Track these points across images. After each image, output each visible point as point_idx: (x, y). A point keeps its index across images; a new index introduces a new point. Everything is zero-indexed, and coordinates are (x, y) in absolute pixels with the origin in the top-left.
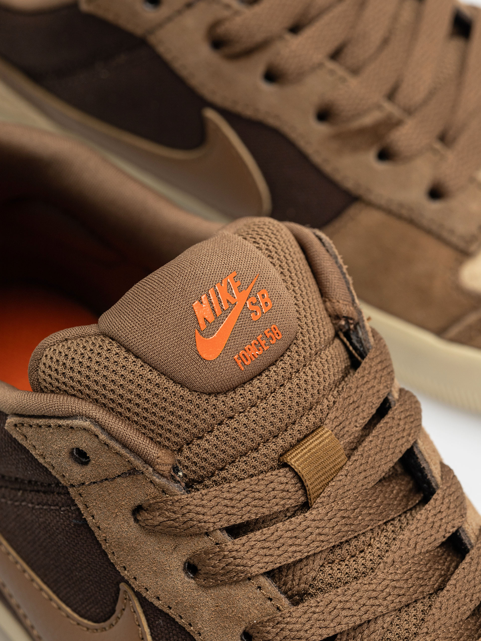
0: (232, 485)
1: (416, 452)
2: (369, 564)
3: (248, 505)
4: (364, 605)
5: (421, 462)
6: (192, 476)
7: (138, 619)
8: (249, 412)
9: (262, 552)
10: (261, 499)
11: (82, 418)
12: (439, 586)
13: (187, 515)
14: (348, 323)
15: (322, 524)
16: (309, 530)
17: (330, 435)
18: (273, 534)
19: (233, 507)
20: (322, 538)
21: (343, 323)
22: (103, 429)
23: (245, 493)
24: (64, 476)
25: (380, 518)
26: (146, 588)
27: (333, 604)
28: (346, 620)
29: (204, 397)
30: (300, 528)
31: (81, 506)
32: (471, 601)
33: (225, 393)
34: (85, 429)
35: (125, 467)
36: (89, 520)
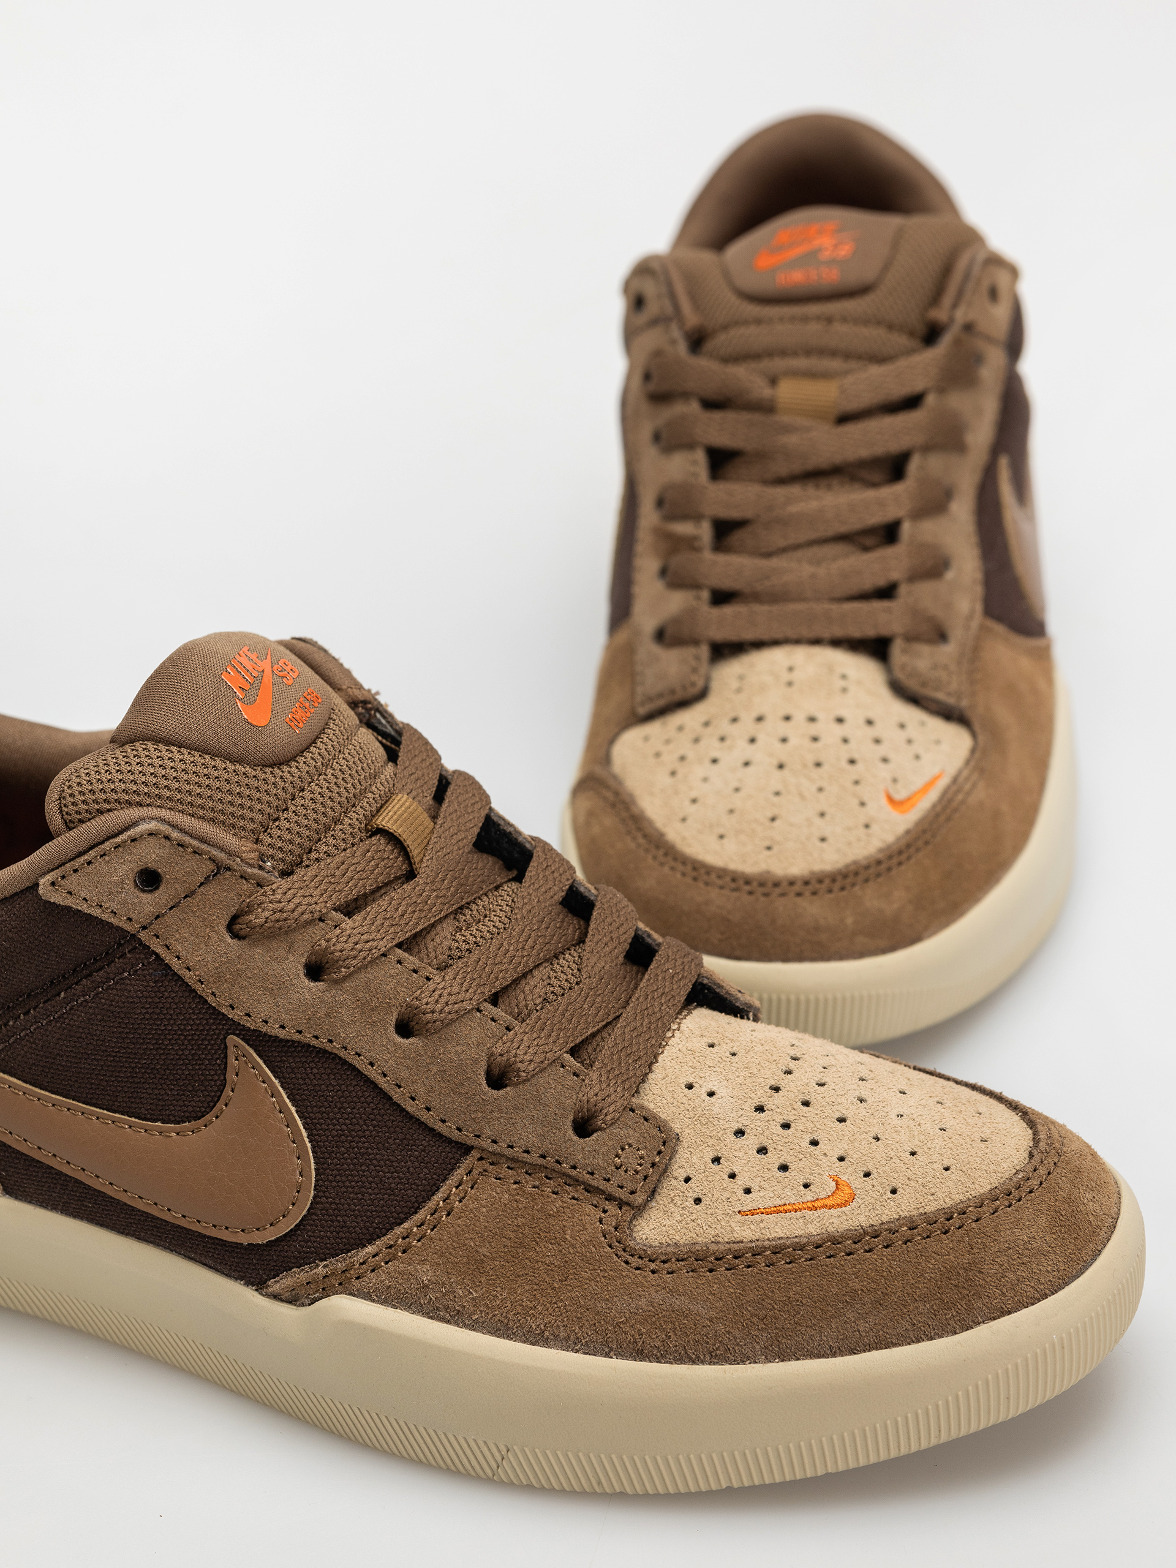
0: (327, 862)
1: (495, 819)
5: (505, 828)
6: (281, 867)
7: (261, 1073)
9: (387, 923)
10: (363, 871)
11: (145, 822)
12: (580, 938)
17: (408, 798)
19: (338, 883)
22: (174, 826)
24: (129, 919)
26: (263, 1021)
29: (268, 770)
30: (415, 894)
31: (160, 951)
33: (287, 762)
34: (150, 834)
35: (208, 868)
36: (174, 963)
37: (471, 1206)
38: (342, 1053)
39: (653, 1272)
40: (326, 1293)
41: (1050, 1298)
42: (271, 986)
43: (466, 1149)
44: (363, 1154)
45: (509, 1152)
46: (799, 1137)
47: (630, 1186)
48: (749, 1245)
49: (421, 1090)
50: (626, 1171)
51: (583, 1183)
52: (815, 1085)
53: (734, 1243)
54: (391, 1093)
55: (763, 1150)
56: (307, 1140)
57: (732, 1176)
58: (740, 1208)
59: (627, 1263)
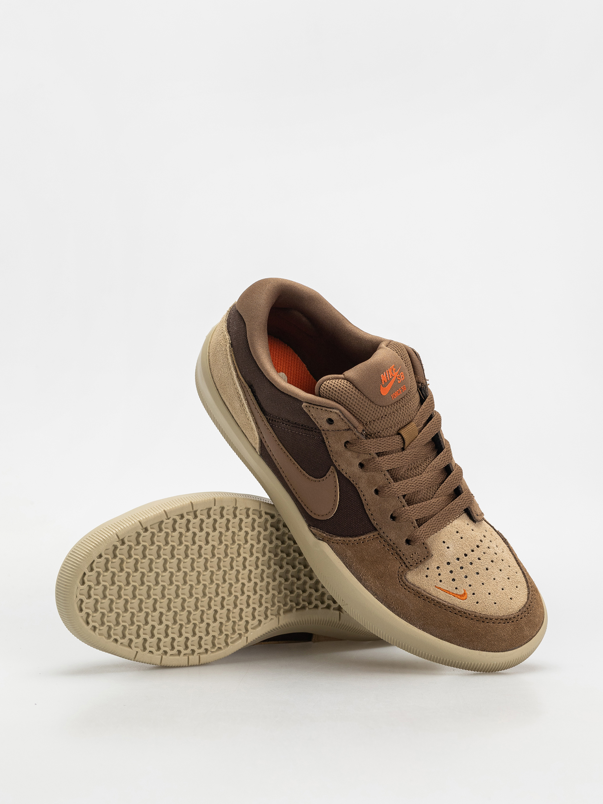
0: (381, 439)
2: (420, 472)
3: (385, 446)
4: (417, 485)
6: (368, 433)
7: (336, 479)
8: (392, 414)
9: (387, 463)
10: (389, 445)
11: (336, 409)
13: (365, 447)
14: (422, 385)
15: (408, 456)
16: (404, 457)
17: (414, 425)
18: (392, 457)
19: (380, 446)
20: (407, 461)
21: (420, 385)
22: (342, 414)
23: (385, 442)
24: (321, 426)
25: (425, 456)
26: (342, 469)
27: (408, 484)
28: (411, 490)
30: (400, 456)
31: (325, 438)
32: (451, 489)
33: (386, 407)
34: (336, 413)
35: (347, 427)
36: (327, 443)
37: (369, 544)
38: (358, 489)
39: (405, 588)
40: (323, 540)
41: (500, 653)
42: (348, 463)
43: (376, 530)
44: (350, 515)
45: (385, 537)
46: (463, 573)
47: (411, 564)
48: (432, 597)
49: (372, 509)
50: (413, 559)
51: (400, 556)
52: (477, 558)
53: (429, 594)
54: (365, 505)
55: (451, 572)
56: (338, 502)
57: (439, 575)
58: (436, 585)
59: (400, 582)
